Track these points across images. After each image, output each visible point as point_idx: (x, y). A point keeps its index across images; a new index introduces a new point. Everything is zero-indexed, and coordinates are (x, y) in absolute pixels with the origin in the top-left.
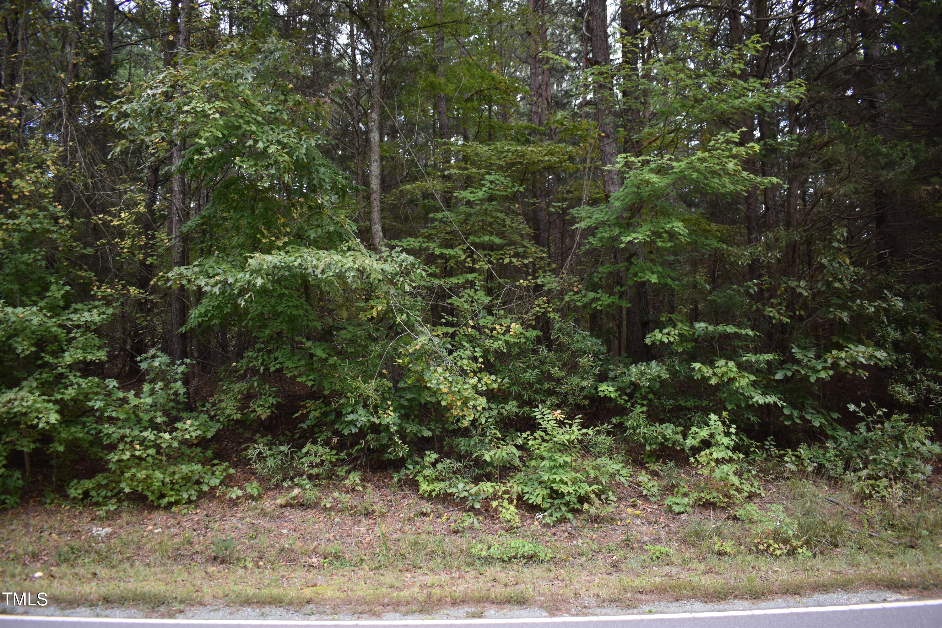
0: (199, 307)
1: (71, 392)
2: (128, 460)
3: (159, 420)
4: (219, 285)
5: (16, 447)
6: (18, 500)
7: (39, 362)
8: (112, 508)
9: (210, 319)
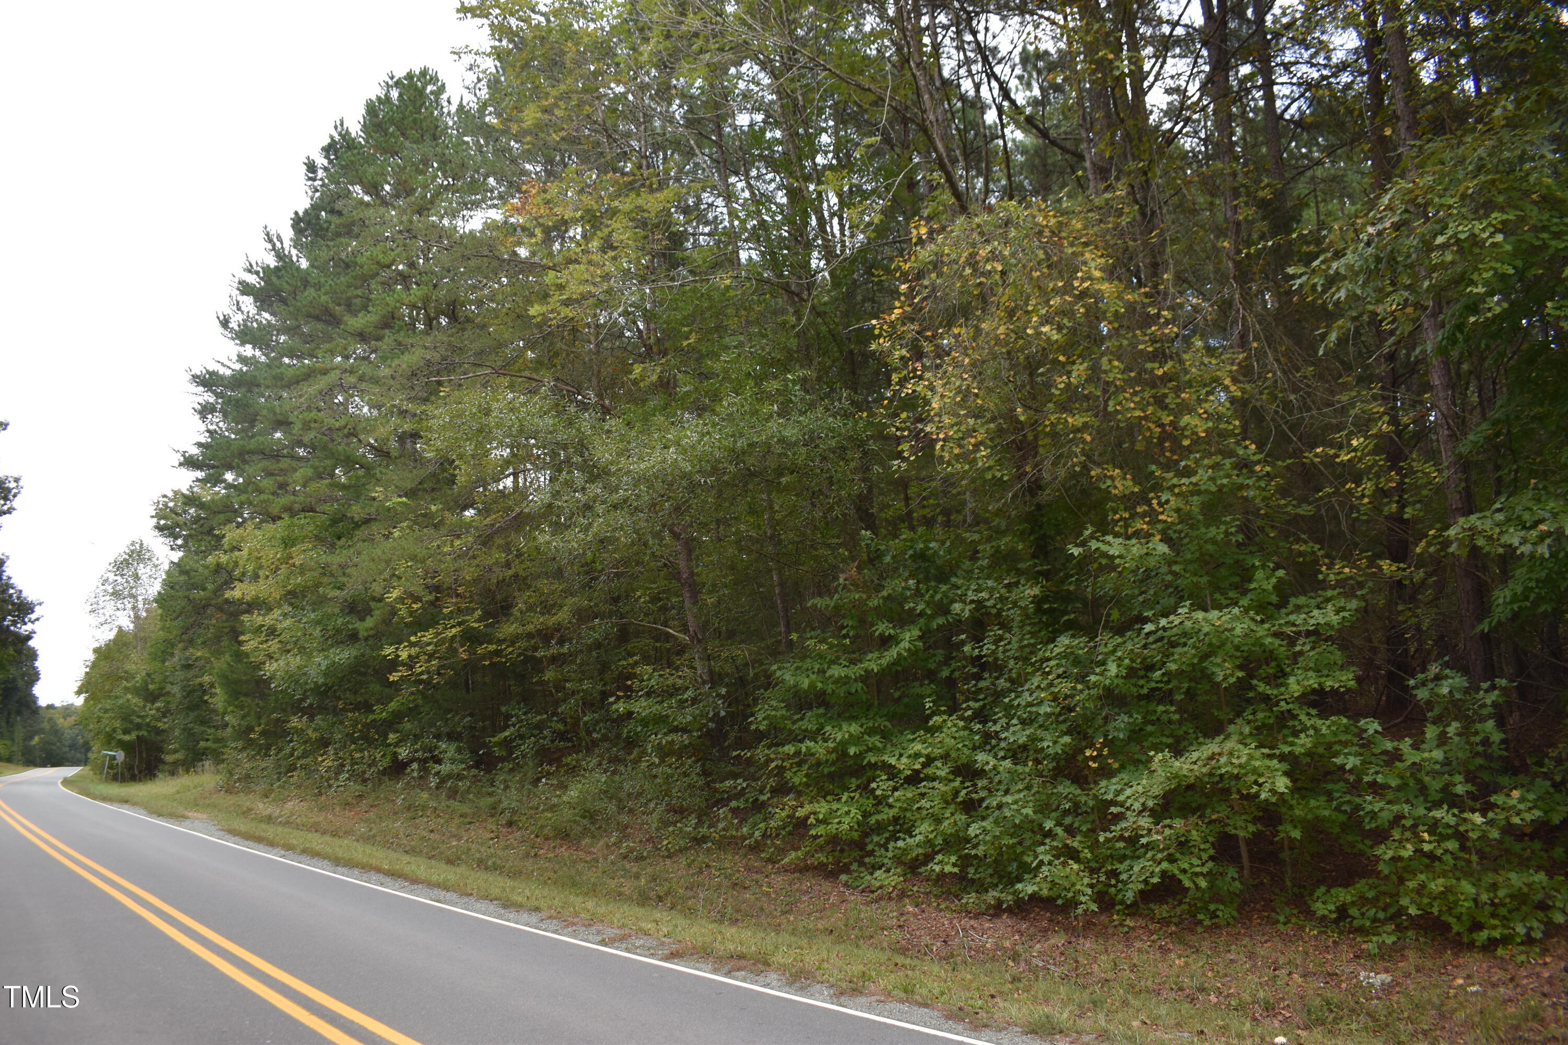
0: (1511, 584)
1: (1304, 742)
2: (1410, 859)
3: (1460, 789)
4: (1548, 541)
5: (1227, 829)
6: (1235, 913)
7: (1251, 695)
8: (1389, 940)
9: (1535, 604)
